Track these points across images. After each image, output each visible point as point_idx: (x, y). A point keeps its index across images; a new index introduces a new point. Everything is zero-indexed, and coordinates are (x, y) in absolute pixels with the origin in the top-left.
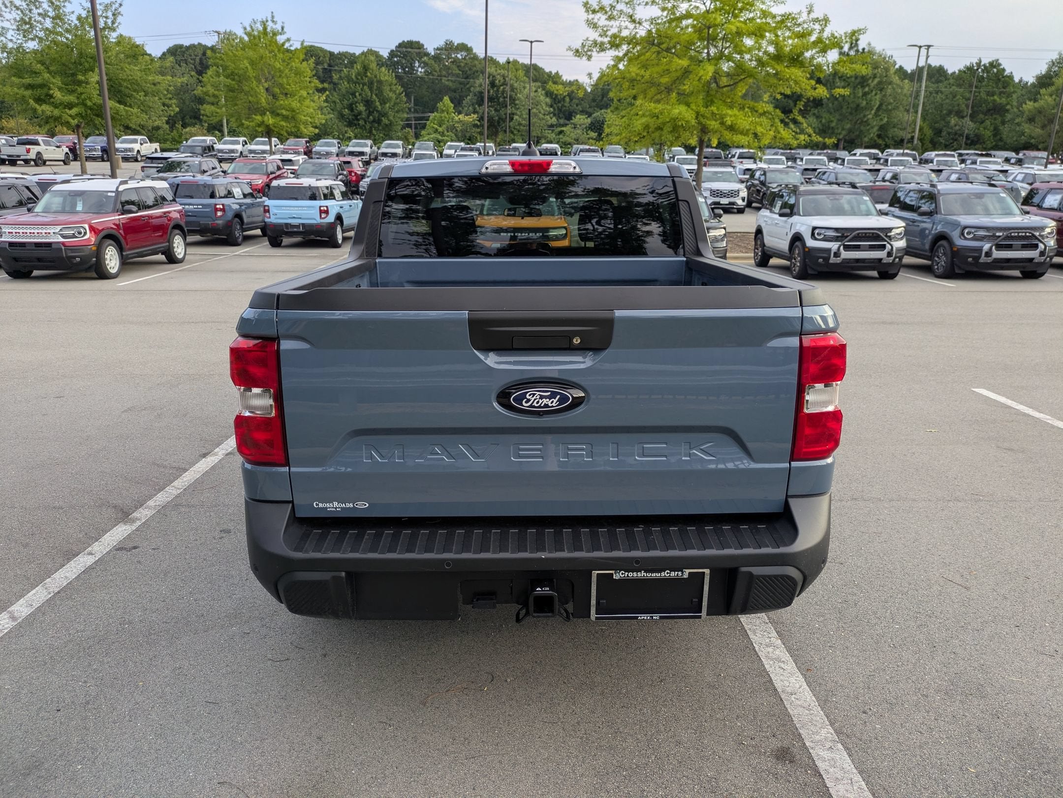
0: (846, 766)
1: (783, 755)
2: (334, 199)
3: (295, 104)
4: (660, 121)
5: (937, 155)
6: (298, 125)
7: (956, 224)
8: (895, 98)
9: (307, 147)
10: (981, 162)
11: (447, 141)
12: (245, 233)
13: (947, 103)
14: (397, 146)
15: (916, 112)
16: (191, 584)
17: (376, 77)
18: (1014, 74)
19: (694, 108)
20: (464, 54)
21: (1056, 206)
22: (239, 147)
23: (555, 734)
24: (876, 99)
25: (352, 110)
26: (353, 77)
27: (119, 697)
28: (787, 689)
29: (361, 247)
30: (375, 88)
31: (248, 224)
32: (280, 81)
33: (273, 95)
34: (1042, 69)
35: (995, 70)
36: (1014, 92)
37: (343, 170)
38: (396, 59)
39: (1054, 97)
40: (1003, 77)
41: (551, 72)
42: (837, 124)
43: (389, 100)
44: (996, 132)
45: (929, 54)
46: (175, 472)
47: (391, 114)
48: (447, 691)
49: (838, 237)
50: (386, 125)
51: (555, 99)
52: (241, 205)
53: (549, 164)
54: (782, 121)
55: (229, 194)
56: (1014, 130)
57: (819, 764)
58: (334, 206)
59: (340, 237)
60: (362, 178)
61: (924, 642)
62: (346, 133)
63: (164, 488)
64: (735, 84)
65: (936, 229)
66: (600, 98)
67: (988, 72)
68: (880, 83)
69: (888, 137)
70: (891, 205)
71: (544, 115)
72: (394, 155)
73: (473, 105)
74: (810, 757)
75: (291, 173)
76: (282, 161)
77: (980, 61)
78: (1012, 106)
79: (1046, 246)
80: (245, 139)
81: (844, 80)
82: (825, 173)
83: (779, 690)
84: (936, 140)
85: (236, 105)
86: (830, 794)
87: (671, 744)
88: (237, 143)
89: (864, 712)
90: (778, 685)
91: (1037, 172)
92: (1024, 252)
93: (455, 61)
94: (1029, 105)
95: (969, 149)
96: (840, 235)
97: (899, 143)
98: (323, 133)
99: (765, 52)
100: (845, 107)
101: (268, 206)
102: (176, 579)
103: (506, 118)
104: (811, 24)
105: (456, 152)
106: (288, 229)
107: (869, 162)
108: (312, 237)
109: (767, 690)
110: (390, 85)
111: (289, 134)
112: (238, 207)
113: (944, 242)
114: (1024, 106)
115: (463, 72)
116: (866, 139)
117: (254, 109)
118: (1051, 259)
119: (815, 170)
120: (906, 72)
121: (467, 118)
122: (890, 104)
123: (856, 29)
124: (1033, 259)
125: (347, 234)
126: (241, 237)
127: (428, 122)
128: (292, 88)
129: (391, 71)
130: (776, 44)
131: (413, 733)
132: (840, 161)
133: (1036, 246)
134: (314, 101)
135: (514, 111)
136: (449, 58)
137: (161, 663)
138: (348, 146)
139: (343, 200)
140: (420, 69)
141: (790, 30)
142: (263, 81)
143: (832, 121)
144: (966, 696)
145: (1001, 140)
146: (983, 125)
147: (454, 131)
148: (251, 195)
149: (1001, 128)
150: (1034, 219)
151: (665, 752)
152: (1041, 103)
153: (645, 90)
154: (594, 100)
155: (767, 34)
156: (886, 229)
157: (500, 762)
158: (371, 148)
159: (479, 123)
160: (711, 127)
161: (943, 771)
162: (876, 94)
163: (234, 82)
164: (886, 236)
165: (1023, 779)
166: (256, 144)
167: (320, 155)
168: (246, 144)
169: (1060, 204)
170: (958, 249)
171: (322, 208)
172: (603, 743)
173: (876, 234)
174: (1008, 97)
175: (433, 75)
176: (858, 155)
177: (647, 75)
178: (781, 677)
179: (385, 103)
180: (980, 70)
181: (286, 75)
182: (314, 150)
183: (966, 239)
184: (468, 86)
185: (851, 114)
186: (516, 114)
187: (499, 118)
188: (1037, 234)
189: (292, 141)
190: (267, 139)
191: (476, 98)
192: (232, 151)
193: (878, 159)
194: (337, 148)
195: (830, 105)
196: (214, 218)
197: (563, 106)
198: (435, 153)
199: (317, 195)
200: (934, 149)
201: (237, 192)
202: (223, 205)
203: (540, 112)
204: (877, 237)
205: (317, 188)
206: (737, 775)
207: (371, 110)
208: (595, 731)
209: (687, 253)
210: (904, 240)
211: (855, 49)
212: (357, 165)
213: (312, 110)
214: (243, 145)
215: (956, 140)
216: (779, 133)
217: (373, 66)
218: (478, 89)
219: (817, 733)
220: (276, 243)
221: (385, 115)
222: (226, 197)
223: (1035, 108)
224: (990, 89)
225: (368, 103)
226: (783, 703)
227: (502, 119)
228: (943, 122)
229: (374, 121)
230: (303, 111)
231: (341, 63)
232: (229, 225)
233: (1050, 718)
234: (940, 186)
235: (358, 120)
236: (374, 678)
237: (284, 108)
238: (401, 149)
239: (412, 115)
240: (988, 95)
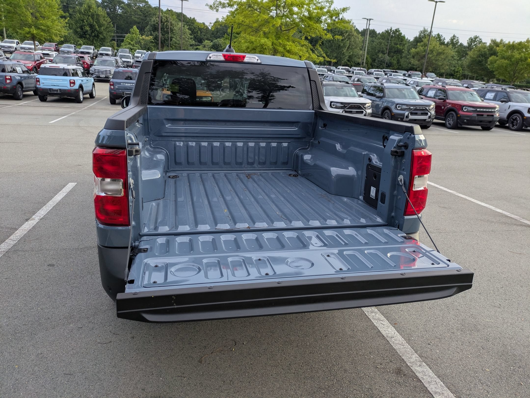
0: (430, 374)
1: (399, 372)
2: (78, 76)
3: (49, 23)
4: (254, 45)
5: (375, 71)
6: (51, 35)
7: (393, 103)
8: (355, 43)
9: (56, 48)
10: (394, 75)
11: (137, 49)
12: (24, 93)
13: (378, 47)
14: (109, 50)
15: (365, 50)
16: (36, 299)
17: (95, 12)
18: (405, 36)
19: (271, 40)
20: (144, 4)
21: (433, 96)
22: (14, 45)
23: (279, 372)
24: (347, 43)
25: (82, 29)
26: (83, 11)
27: (3, 376)
28: (389, 335)
29: (138, 98)
30: (95, 18)
31: (25, 88)
32: (40, 9)
33: (35, 17)
34: (417, 35)
35: (398, 33)
36: (406, 44)
37: (80, 61)
38: (106, 4)
39: (423, 47)
40: (401, 37)
41: (191, 18)
42: (330, 54)
43: (103, 25)
44: (398, 62)
45: (370, 23)
46: (9, 230)
47: (105, 33)
48: (211, 353)
49: (342, 107)
50: (102, 39)
51: (193, 32)
52: (21, 77)
53: (244, 57)
54: (312, 50)
55: (14, 71)
56: (406, 61)
57: (417, 374)
58: (79, 80)
59: (81, 97)
60: (91, 67)
61: (443, 305)
62: (78, 41)
63: (5, 241)
64: (289, 30)
65: (384, 105)
66: (216, 33)
67: (395, 34)
68: (349, 35)
69: (352, 61)
70: (362, 93)
71: (188, 39)
72: (107, 55)
73: (150, 31)
74: (412, 371)
75: (49, 61)
76: (43, 54)
77: (392, 29)
78: (405, 50)
79: (431, 114)
80: (18, 41)
81: (333, 33)
82: (327, 77)
83: (385, 336)
84: (373, 64)
85: (13, 21)
86: (428, 391)
87: (342, 372)
88: (13, 42)
89: (429, 344)
90: (384, 333)
91: (419, 81)
92: (422, 116)
93: (139, 7)
94: (413, 50)
95: (387, 69)
96: (343, 106)
97: (358, 65)
98: (66, 40)
99: (303, 15)
100: (334, 46)
101: (39, 78)
102: (26, 297)
103: (168, 39)
104: (325, 3)
105: (142, 55)
106: (50, 91)
107: (346, 72)
108: (66, 97)
109: (379, 336)
110: (104, 17)
111: (45, 39)
112: (19, 78)
113: (387, 111)
114: (411, 50)
115: (143, 14)
116: (343, 62)
117: (24, 24)
118: (433, 120)
119: (323, 75)
120: (359, 31)
121: (147, 38)
122: (353, 45)
123: (345, 7)
124: (426, 120)
125: (85, 96)
126: (22, 95)
127: (125, 39)
128: (47, 14)
129: (104, 10)
130: (309, 11)
131: (199, 380)
132: (332, 71)
133: (427, 114)
134: (61, 23)
135: (172, 35)
136: (135, 6)
137: (28, 351)
138: (80, 48)
139: (83, 77)
140: (119, 10)
141: (315, 5)
142: (29, 9)
143: (328, 52)
144: (471, 331)
145: (400, 65)
146: (393, 58)
147: (140, 44)
148: (27, 72)
149: (401, 60)
150: (425, 102)
151: (340, 376)
152: (418, 50)
153: (246, 29)
154: (213, 34)
155: (305, 6)
156: (364, 103)
157: (254, 393)
158: (94, 50)
159: (154, 41)
160: (280, 50)
161: (476, 372)
162: (347, 41)
163: (11, 8)
164: (364, 107)
165: (511, 372)
166: (25, 44)
167: (64, 52)
168: (19, 43)
169: (434, 95)
170: (394, 114)
171: (71, 81)
172: (307, 375)
173: (359, 106)
174: (403, 46)
175: (127, 14)
176: (340, 69)
177: (247, 21)
178: (384, 329)
179: (101, 27)
180: (391, 33)
181: (43, 6)
182: (60, 49)
183: (398, 109)
184: (146, 21)
185: (336, 49)
186: (174, 38)
187: (165, 39)
188: (427, 108)
189: (47, 44)
190: (33, 42)
191: (152, 27)
192: (10, 47)
193: (350, 71)
194: (74, 49)
195: (327, 44)
196: (5, 84)
197: (197, 35)
198: (131, 55)
199: (68, 73)
200: (373, 68)
201: (19, 69)
202: (10, 76)
203: (186, 38)
204: (359, 107)
205: (68, 70)
206: (381, 386)
207: (93, 30)
208: (300, 369)
209: (314, 108)
210: (371, 109)
211: (338, 18)
212: (87, 59)
213: (60, 28)
214: (17, 44)
215: (381, 64)
216: (310, 55)
217: (94, 6)
218: (153, 23)
219: (411, 358)
220: (43, 99)
221: (101, 33)
222: (11, 72)
223: (416, 52)
224: (395, 42)
225: (91, 26)
226: (389, 343)
227: (166, 40)
228: (376, 56)
229: (95, 36)
230: (54, 28)
231: (74, 4)
232: (14, 89)
233: (510, 339)
234: (385, 85)
235: (86, 35)
236: (167, 349)
237: (42, 25)
238: (111, 52)
239: (115, 35)
240: (395, 44)
